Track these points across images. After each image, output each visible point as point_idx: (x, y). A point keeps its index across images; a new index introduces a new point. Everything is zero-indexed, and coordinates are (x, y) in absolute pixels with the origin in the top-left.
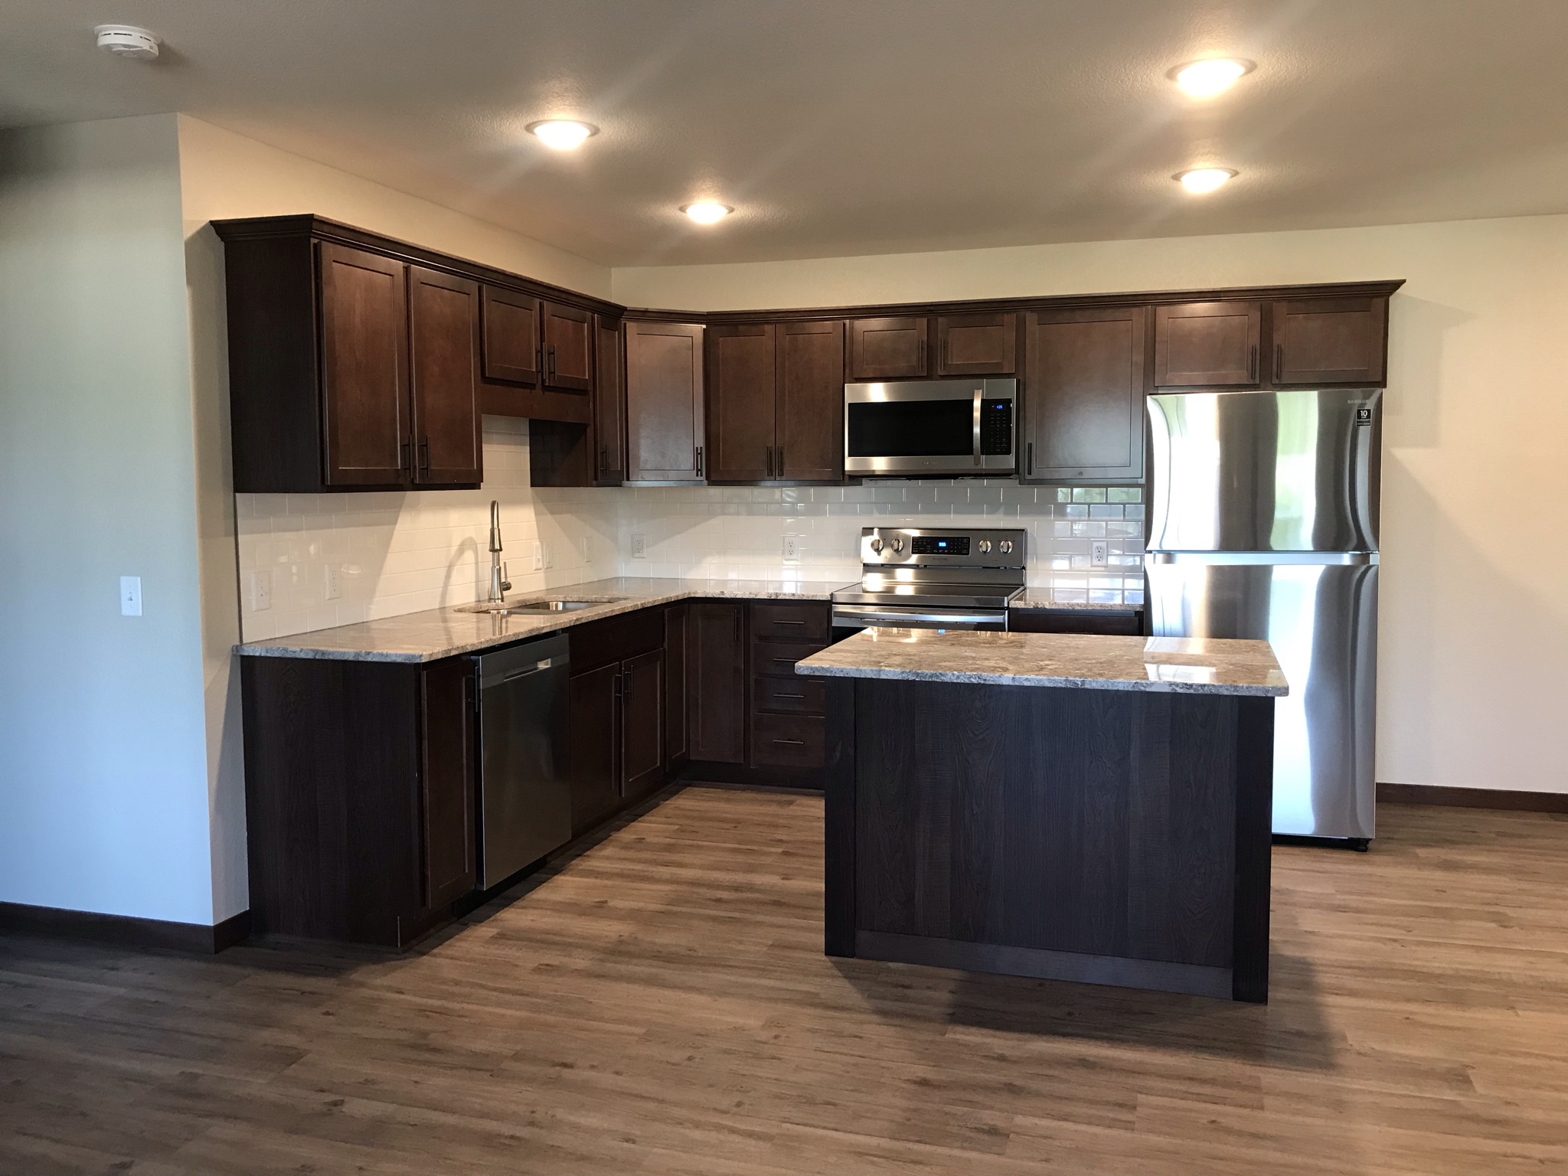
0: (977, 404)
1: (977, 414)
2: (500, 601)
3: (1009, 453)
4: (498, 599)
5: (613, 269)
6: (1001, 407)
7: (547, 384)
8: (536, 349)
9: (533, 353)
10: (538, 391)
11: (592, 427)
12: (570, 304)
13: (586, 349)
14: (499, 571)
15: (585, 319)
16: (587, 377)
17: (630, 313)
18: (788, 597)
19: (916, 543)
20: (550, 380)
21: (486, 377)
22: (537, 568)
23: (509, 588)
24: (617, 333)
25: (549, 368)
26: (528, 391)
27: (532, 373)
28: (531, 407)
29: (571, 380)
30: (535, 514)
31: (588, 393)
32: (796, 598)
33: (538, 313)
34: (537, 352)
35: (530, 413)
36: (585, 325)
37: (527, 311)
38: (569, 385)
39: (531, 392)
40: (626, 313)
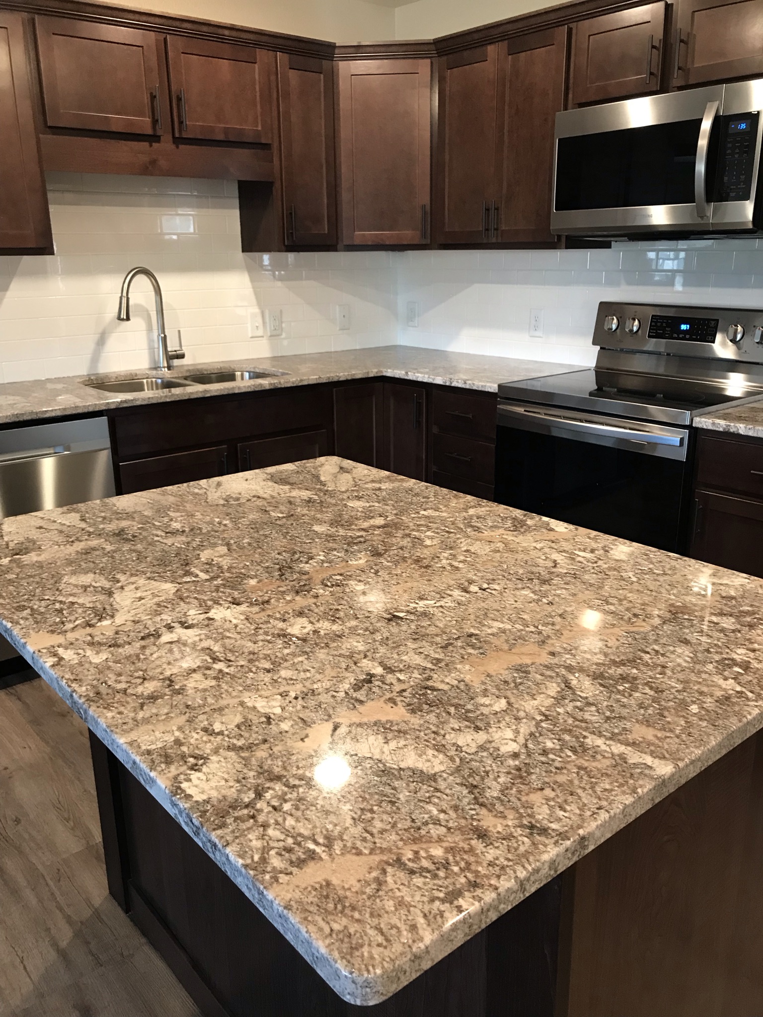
0: (706, 125)
1: (703, 142)
2: (166, 369)
3: (747, 198)
4: (164, 367)
5: (396, 9)
6: (743, 126)
7: (177, 135)
8: (151, 94)
9: (146, 99)
10: (166, 144)
11: (277, 185)
12: (222, 39)
13: (258, 94)
14: (164, 339)
15: (255, 59)
16: (260, 128)
17: (343, 50)
18: (460, 386)
19: (653, 324)
20: (180, 131)
21: (50, 127)
22: (254, 335)
23: (182, 356)
24: (322, 76)
25: (179, 116)
26: (146, 144)
27: (144, 123)
28: (153, 162)
29: (226, 131)
30: (252, 281)
31: (266, 146)
32: (468, 387)
33: (154, 48)
34: (153, 97)
35: (149, 169)
36: (256, 65)
37: (135, 48)
38: (221, 137)
39: (151, 146)
40: (337, 51)
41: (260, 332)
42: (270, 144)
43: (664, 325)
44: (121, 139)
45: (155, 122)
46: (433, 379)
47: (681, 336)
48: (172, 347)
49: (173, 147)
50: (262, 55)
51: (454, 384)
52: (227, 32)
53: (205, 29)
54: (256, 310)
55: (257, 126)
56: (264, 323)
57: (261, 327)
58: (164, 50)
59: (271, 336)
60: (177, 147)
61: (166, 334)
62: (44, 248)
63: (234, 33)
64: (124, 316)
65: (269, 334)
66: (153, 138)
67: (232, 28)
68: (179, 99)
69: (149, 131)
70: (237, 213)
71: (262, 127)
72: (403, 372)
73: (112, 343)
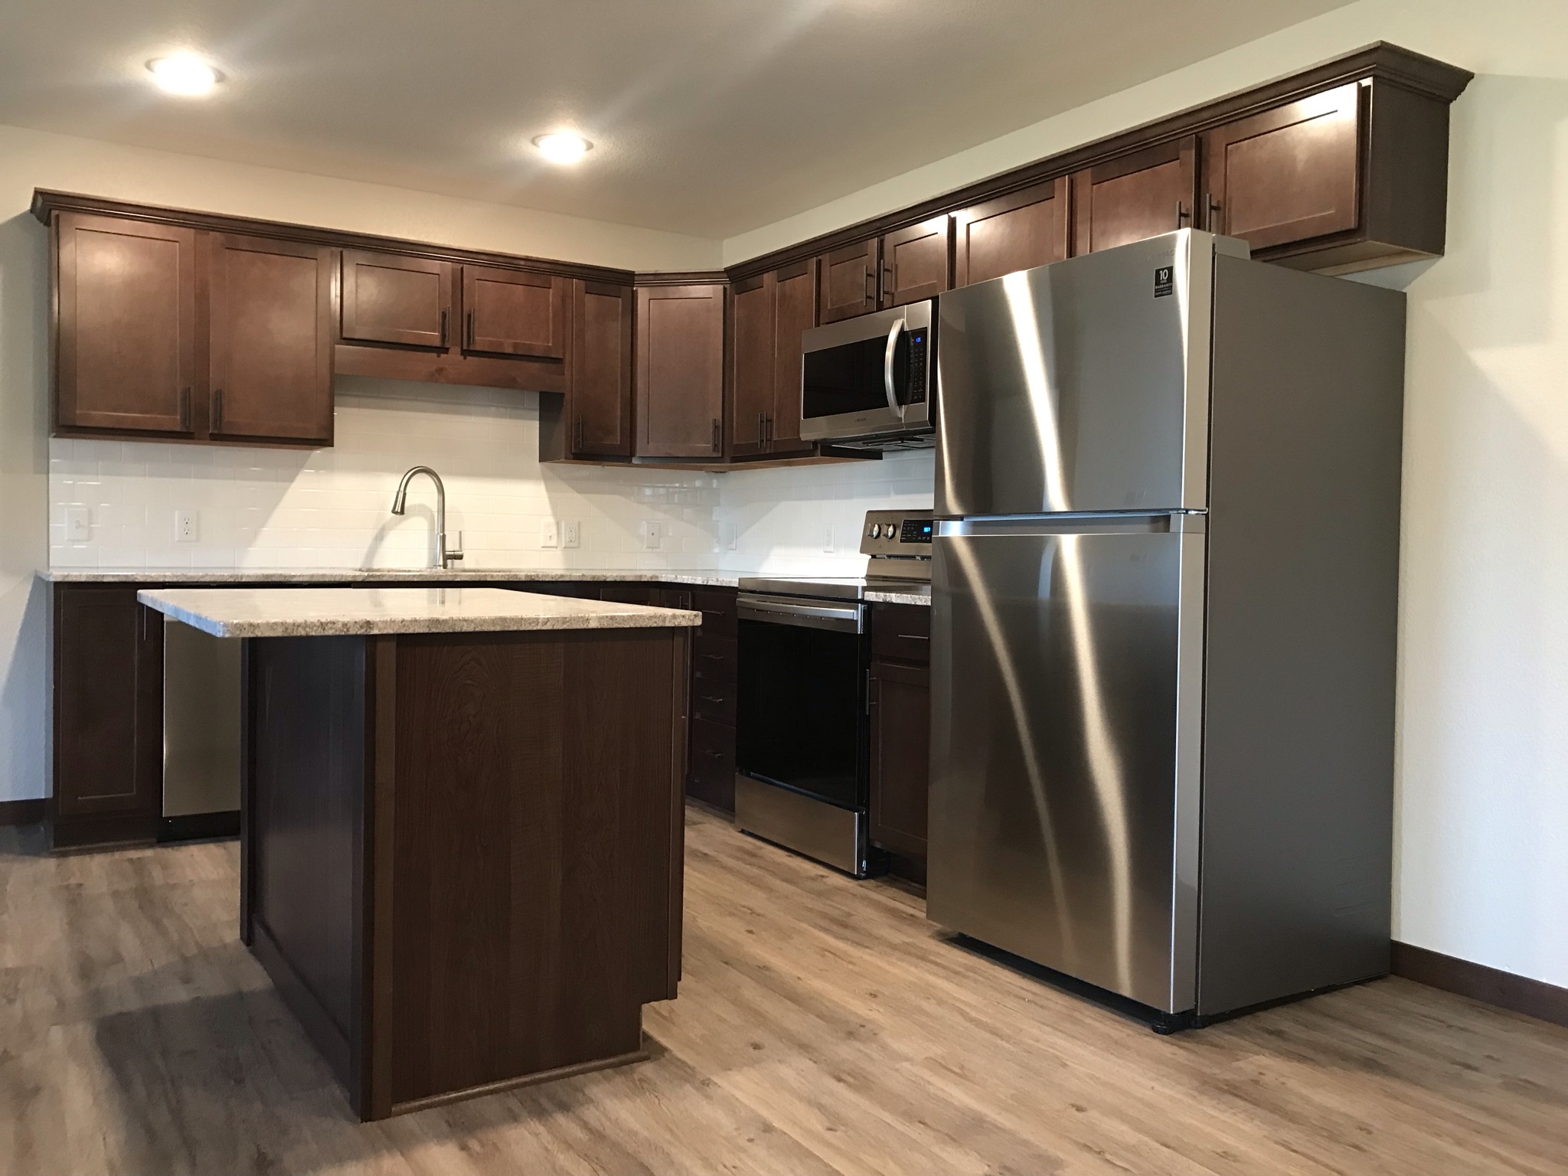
1: (889, 354)
3: (924, 399)
4: (440, 566)
7: (465, 348)
8: (443, 312)
9: (438, 317)
10: (454, 355)
11: (567, 397)
12: (517, 269)
13: (551, 315)
14: (443, 538)
15: (551, 285)
16: (550, 345)
17: (641, 278)
18: (713, 584)
19: (905, 528)
20: (469, 344)
21: (345, 339)
22: (546, 545)
23: (460, 557)
24: (620, 300)
25: (469, 334)
26: (434, 355)
27: (433, 336)
28: (440, 370)
29: (515, 346)
30: (548, 490)
31: (559, 361)
32: (719, 584)
33: (450, 277)
34: (444, 316)
35: (437, 377)
36: (551, 290)
37: (431, 275)
38: (509, 350)
39: (439, 356)
40: (636, 278)
41: (554, 543)
42: (562, 359)
43: (912, 528)
44: (409, 350)
45: (443, 336)
46: (695, 580)
47: (924, 538)
48: (451, 547)
49: (462, 358)
50: (556, 281)
51: (710, 583)
52: (522, 263)
53: (501, 260)
54: (551, 520)
55: (548, 343)
56: (559, 533)
57: (555, 537)
58: (459, 280)
59: (565, 548)
60: (465, 358)
61: (446, 533)
62: (325, 440)
63: (529, 264)
64: (398, 509)
65: (563, 546)
66: (442, 350)
67: (527, 259)
68: (469, 316)
69: (437, 343)
70: (537, 423)
71: (553, 344)
72: (674, 576)
73: (391, 540)
